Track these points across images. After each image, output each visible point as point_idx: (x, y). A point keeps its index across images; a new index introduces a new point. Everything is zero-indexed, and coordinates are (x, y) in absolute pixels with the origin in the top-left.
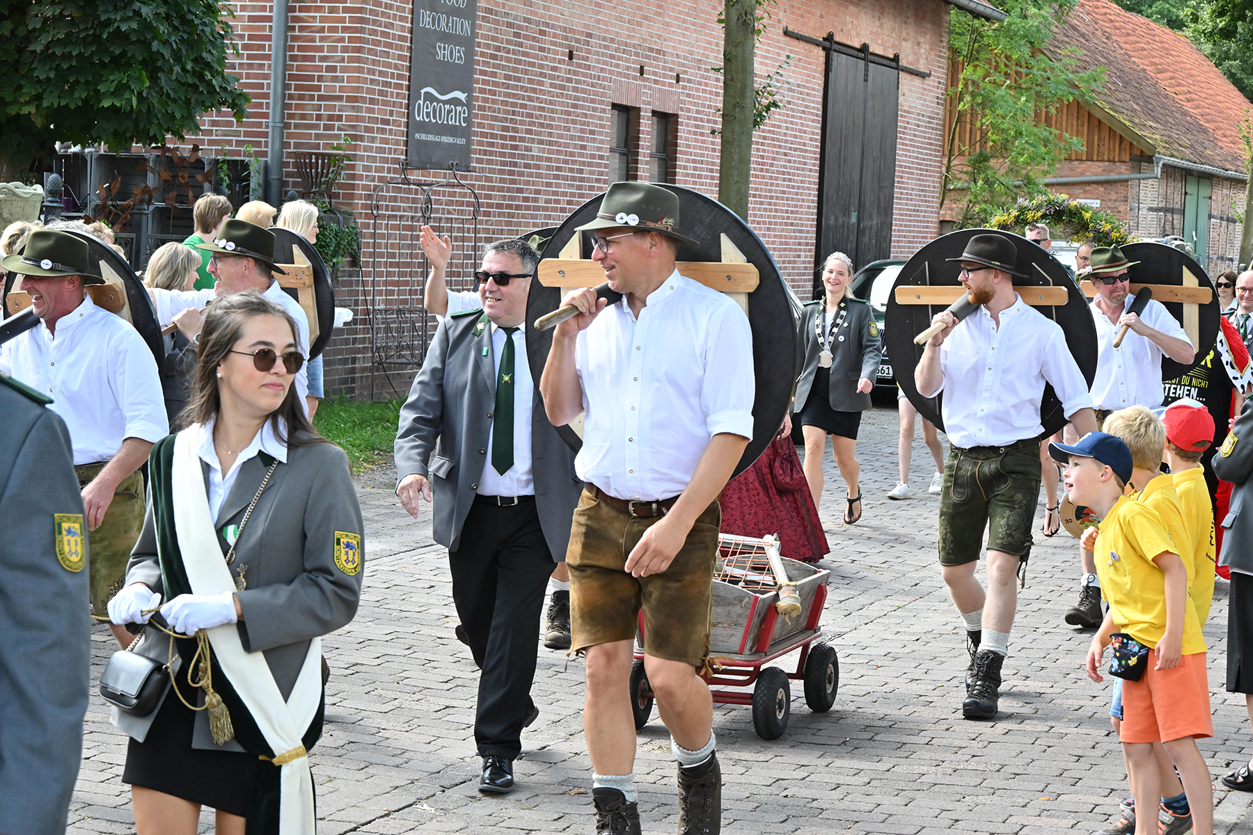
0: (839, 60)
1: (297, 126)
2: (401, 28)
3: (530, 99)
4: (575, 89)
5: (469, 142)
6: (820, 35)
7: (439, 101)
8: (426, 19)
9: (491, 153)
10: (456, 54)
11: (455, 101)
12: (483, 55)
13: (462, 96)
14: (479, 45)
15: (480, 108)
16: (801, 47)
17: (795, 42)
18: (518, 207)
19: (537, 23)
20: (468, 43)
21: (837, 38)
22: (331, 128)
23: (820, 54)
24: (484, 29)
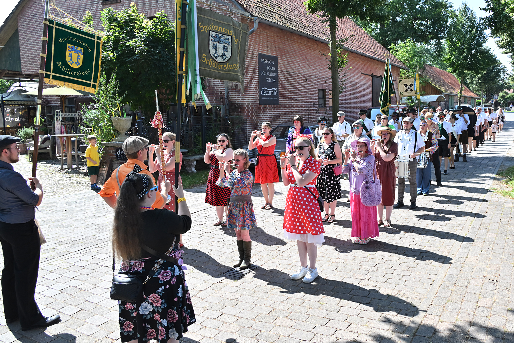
0: (375, 79)
1: (232, 98)
2: (256, 75)
3: (295, 89)
4: (308, 86)
5: (278, 98)
6: (370, 74)
7: (268, 90)
8: (263, 73)
9: (285, 101)
10: (273, 80)
11: (274, 90)
12: (281, 80)
13: (275, 89)
14: (279, 78)
15: (281, 91)
16: (366, 76)
17: (364, 75)
18: (293, 111)
19: (296, 73)
20: (276, 78)
21: (374, 74)
22: (238, 97)
23: (371, 78)
24: (280, 75)
